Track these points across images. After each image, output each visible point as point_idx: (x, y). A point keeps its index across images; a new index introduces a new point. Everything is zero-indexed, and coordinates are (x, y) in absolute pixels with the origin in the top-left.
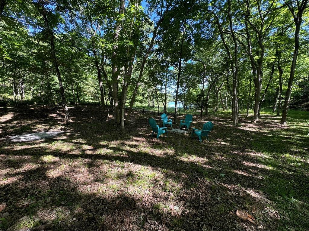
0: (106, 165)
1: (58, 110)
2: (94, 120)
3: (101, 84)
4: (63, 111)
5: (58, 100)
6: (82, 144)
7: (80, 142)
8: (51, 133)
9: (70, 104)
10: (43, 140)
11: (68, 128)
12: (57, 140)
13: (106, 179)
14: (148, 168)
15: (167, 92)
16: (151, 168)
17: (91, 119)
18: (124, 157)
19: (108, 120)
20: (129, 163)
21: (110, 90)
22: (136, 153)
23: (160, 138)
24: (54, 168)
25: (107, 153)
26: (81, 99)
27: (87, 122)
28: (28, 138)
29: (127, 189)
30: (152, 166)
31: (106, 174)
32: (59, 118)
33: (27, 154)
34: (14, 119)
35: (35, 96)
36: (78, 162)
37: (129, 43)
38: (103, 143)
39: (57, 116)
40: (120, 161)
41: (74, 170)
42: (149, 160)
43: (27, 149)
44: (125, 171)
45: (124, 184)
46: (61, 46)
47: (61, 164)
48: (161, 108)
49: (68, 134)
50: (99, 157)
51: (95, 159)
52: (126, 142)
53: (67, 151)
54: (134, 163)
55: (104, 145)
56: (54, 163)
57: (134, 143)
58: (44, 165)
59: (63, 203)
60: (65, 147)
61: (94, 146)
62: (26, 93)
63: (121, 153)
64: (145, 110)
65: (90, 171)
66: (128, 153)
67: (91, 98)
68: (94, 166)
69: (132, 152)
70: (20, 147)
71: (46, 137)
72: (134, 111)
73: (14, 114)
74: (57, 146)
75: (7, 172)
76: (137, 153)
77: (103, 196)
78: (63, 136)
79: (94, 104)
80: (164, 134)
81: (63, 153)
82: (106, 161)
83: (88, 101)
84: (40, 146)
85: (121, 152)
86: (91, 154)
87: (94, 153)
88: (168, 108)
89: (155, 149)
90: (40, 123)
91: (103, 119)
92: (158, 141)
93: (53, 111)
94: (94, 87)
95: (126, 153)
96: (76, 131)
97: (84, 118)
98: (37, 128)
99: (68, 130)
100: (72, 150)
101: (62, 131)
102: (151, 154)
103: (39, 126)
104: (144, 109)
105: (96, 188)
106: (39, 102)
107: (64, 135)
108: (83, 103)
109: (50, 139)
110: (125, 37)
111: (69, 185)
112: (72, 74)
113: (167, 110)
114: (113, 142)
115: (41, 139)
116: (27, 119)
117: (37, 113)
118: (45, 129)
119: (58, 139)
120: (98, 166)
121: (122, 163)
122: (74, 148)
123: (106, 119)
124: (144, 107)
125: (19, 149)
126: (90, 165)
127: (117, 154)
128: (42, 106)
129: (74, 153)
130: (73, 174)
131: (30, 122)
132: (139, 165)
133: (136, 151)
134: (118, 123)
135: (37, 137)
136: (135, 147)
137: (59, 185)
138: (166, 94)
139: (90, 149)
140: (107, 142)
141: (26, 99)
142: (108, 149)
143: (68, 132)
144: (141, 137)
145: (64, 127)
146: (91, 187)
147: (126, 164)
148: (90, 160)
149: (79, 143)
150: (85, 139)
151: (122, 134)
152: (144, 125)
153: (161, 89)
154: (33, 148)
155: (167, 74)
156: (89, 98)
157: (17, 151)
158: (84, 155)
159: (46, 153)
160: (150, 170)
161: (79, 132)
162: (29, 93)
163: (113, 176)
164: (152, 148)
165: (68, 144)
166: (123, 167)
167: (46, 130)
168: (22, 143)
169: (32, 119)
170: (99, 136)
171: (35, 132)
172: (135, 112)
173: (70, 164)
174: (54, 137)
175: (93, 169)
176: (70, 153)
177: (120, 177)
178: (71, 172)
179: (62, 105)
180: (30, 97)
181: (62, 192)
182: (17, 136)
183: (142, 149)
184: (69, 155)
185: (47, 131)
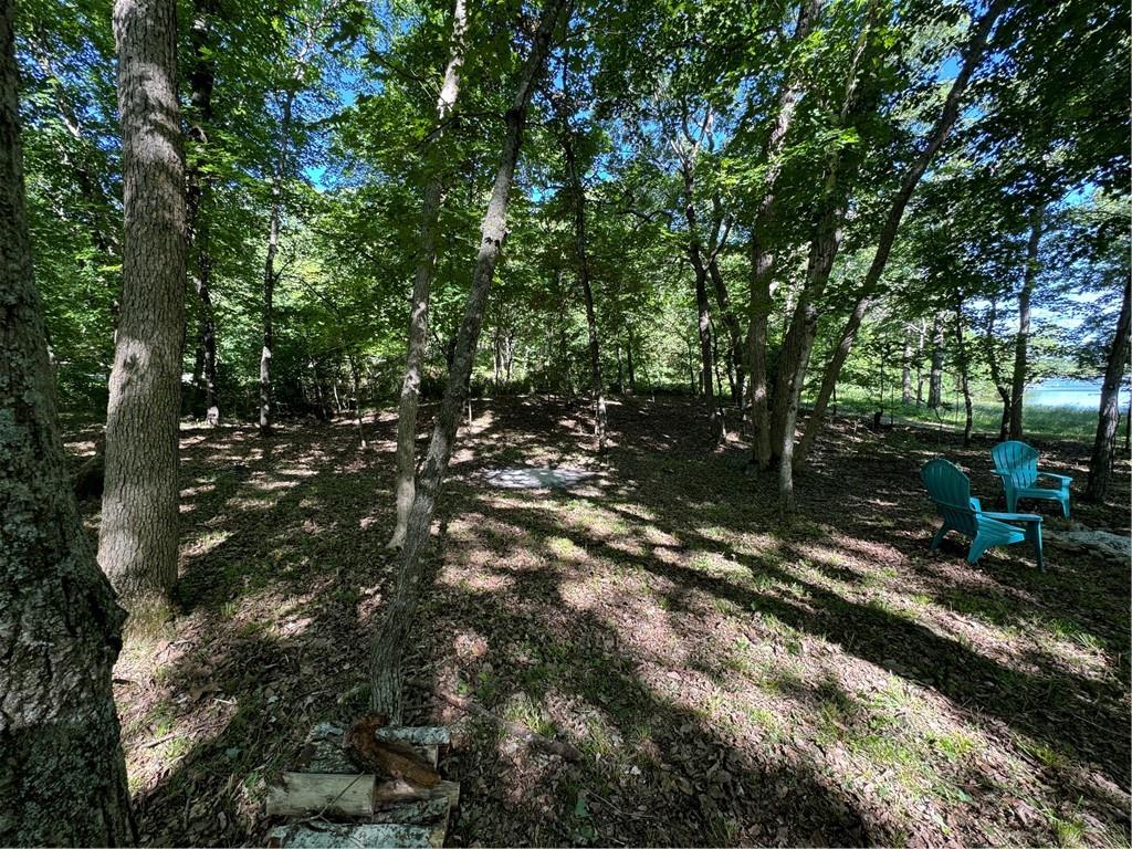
0: (729, 618)
1: (580, 409)
2: (675, 447)
3: (706, 321)
4: (592, 413)
5: (582, 376)
6: (644, 522)
7: (638, 514)
8: (563, 474)
9: (609, 392)
10: (546, 491)
11: (602, 465)
12: (580, 498)
13: (729, 671)
14: (928, 696)
15: (1033, 328)
16: (942, 701)
17: (666, 441)
18: (797, 609)
19: (721, 448)
20: (823, 642)
21: (734, 340)
22: (851, 605)
23: (986, 564)
24: (575, 579)
25: (726, 574)
26: (637, 375)
27: (654, 450)
28: (518, 482)
29: (825, 754)
30: (947, 695)
31: (728, 654)
32: (581, 433)
33: (518, 523)
34: (494, 428)
35: (532, 370)
36: (636, 580)
37: (837, 138)
38: (713, 533)
39: (576, 425)
40: (781, 618)
41: (625, 603)
42: (926, 661)
43: (519, 510)
44: (805, 670)
45: (804, 723)
46: (597, 219)
47: (592, 573)
48: (981, 409)
49: (603, 482)
50: (700, 580)
51: (687, 585)
52: (802, 548)
53: (604, 537)
54: (849, 650)
55: (714, 541)
56: (576, 564)
57: (839, 559)
58: (555, 564)
59: (603, 699)
60: (602, 524)
61: (680, 536)
62: (516, 364)
63: (783, 587)
64: (885, 420)
65: (674, 625)
66: (814, 596)
67: (665, 370)
68: (686, 609)
69: (831, 595)
70: (504, 501)
71: (553, 484)
72: (828, 421)
73: (494, 416)
74: (580, 515)
75: (487, 559)
76: (857, 606)
77: (723, 736)
78: (591, 488)
79: (676, 392)
80: (1013, 548)
81: (595, 539)
82: (726, 603)
83: (657, 380)
84: (543, 506)
85: (784, 582)
86: (674, 564)
87: (684, 564)
88: (1031, 412)
89: (961, 613)
90: (542, 444)
91: (706, 444)
92: (978, 576)
93: (568, 411)
94: (678, 332)
95: (805, 595)
96: (622, 477)
97: (645, 438)
98: (534, 456)
99: (602, 469)
100: (618, 537)
101: (587, 470)
102: (939, 632)
103: (538, 451)
104: (878, 415)
105: (695, 690)
106: (541, 386)
107: (594, 485)
108: (644, 390)
109: (562, 492)
110: (821, 122)
111: (616, 648)
112: (622, 297)
113: (1023, 424)
114: (745, 536)
115: (542, 488)
116: (515, 429)
117: (536, 416)
118: (550, 461)
119: (579, 492)
120: (700, 615)
121: (792, 630)
122: (623, 530)
123: (715, 446)
124: (882, 405)
125: (503, 506)
126: (674, 603)
127: (768, 588)
128: (546, 398)
129: (622, 546)
130: (625, 616)
131: (520, 439)
132: (876, 669)
133: (851, 598)
134: (762, 467)
135: (535, 482)
136: (846, 580)
137: (590, 636)
138: (1021, 340)
139: (668, 543)
140: (723, 530)
141: (515, 379)
142: (729, 557)
143: (601, 477)
144: (871, 540)
145: (592, 460)
146: (681, 683)
147: (808, 643)
148: (672, 584)
149: (635, 518)
150: (650, 506)
151: (782, 513)
152: (880, 487)
153: (992, 315)
154: (529, 509)
155: (1037, 235)
156: (659, 372)
157: (500, 510)
158: (650, 563)
159: (557, 529)
160: (939, 710)
161: (632, 482)
162: (521, 363)
163: (757, 671)
164: (940, 601)
165: (606, 514)
166: (793, 649)
167: (553, 465)
168: (509, 492)
169: (525, 430)
170: (692, 505)
171: (530, 466)
172: (832, 427)
173: (614, 578)
174: (571, 487)
175: (685, 619)
176: (614, 545)
177: (787, 687)
178: (619, 607)
179: (589, 396)
180: (522, 373)
181: (598, 661)
182: (498, 472)
183: (885, 594)
184: (611, 549)
185: (555, 468)
